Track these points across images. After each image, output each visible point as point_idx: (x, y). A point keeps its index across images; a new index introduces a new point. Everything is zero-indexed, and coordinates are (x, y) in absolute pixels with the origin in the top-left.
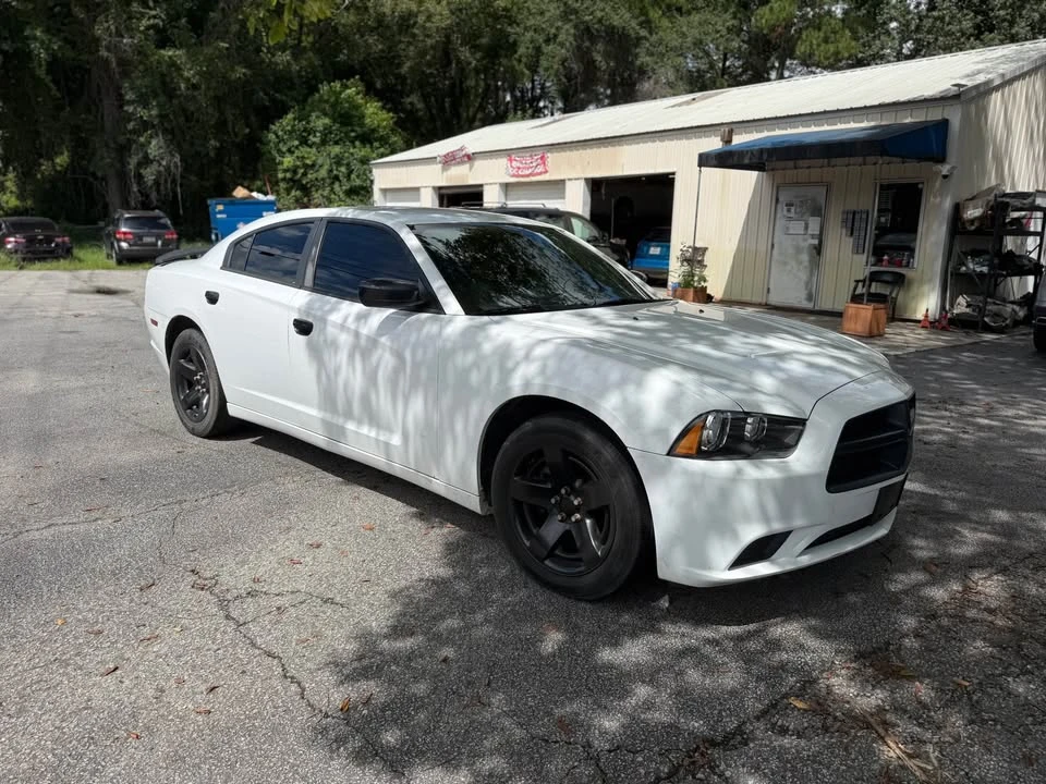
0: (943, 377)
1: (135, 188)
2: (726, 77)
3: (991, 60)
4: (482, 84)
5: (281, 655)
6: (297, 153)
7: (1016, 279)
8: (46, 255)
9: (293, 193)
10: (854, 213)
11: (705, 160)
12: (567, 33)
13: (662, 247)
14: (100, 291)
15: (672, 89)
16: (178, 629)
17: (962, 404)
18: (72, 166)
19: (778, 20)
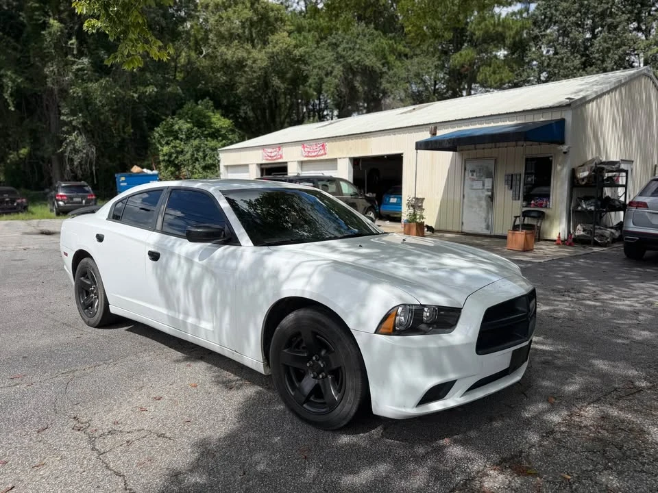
0: (568, 276)
1: (68, 168)
2: (436, 95)
3: (589, 83)
4: (289, 101)
5: (125, 474)
6: (172, 144)
7: (613, 213)
8: (9, 211)
9: (170, 168)
10: (512, 175)
11: (421, 146)
12: (338, 70)
13: (397, 198)
14: (43, 233)
15: (403, 103)
16: (59, 459)
17: (579, 292)
18: (29, 154)
19: (465, 61)
